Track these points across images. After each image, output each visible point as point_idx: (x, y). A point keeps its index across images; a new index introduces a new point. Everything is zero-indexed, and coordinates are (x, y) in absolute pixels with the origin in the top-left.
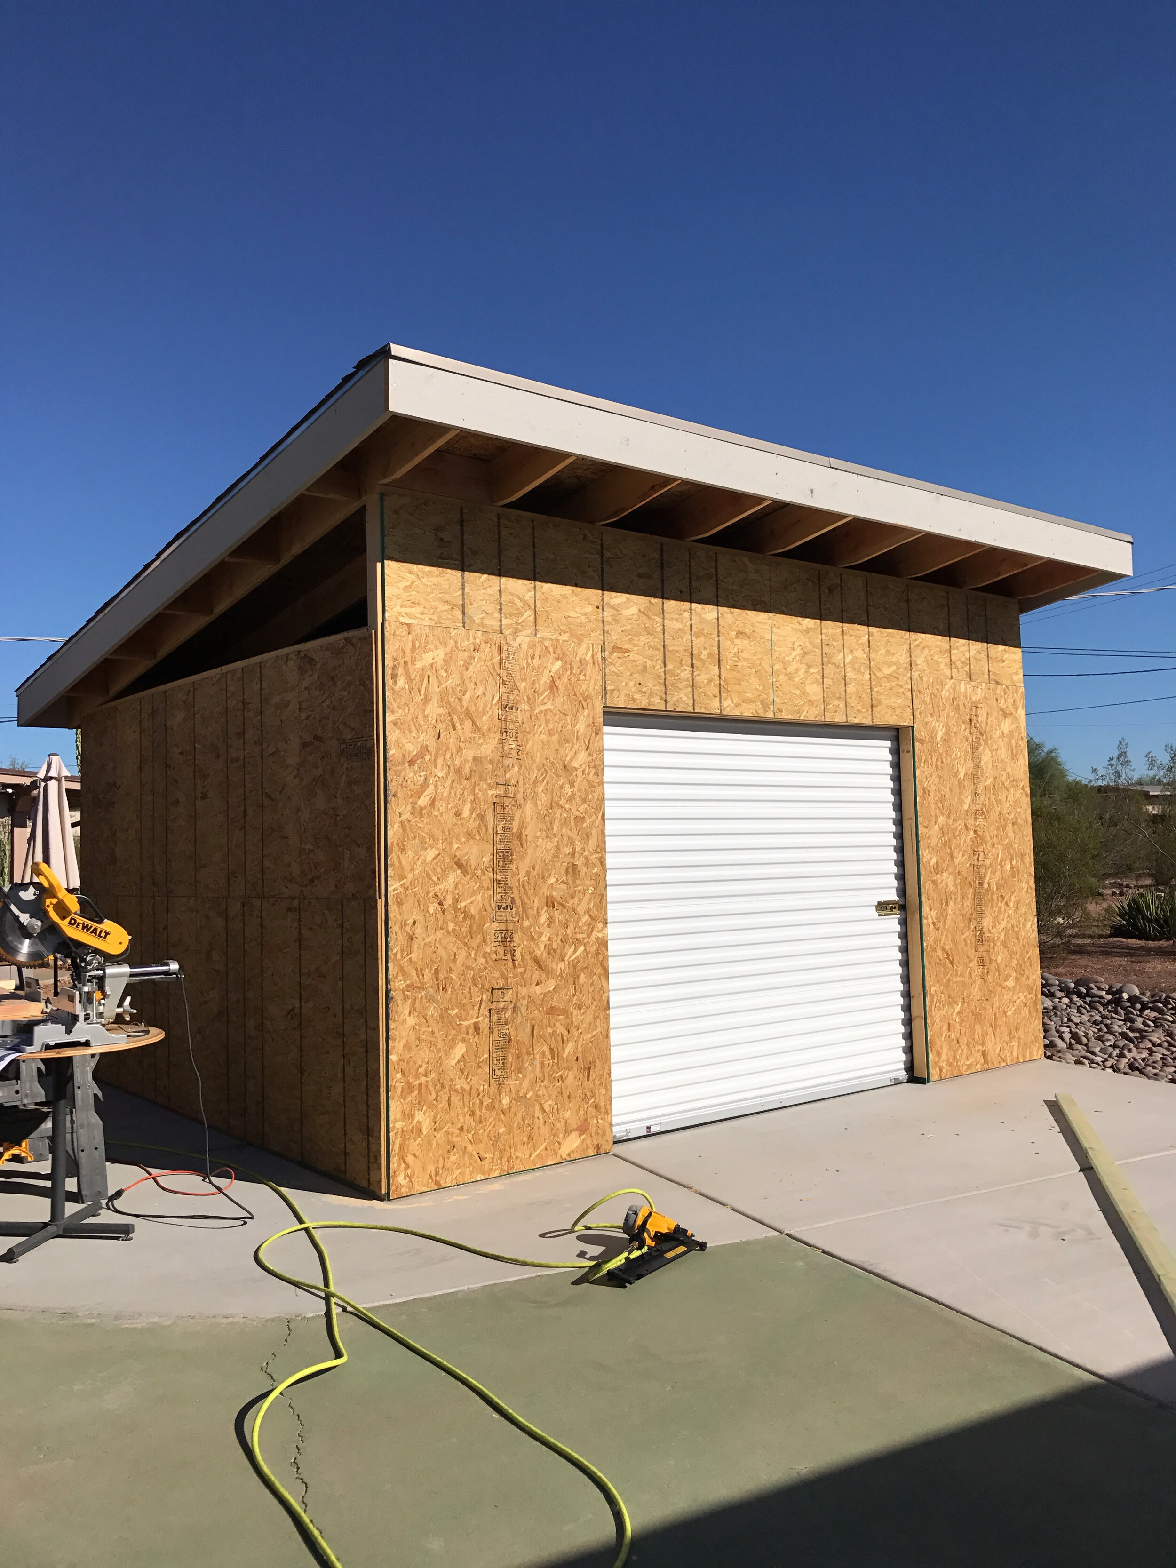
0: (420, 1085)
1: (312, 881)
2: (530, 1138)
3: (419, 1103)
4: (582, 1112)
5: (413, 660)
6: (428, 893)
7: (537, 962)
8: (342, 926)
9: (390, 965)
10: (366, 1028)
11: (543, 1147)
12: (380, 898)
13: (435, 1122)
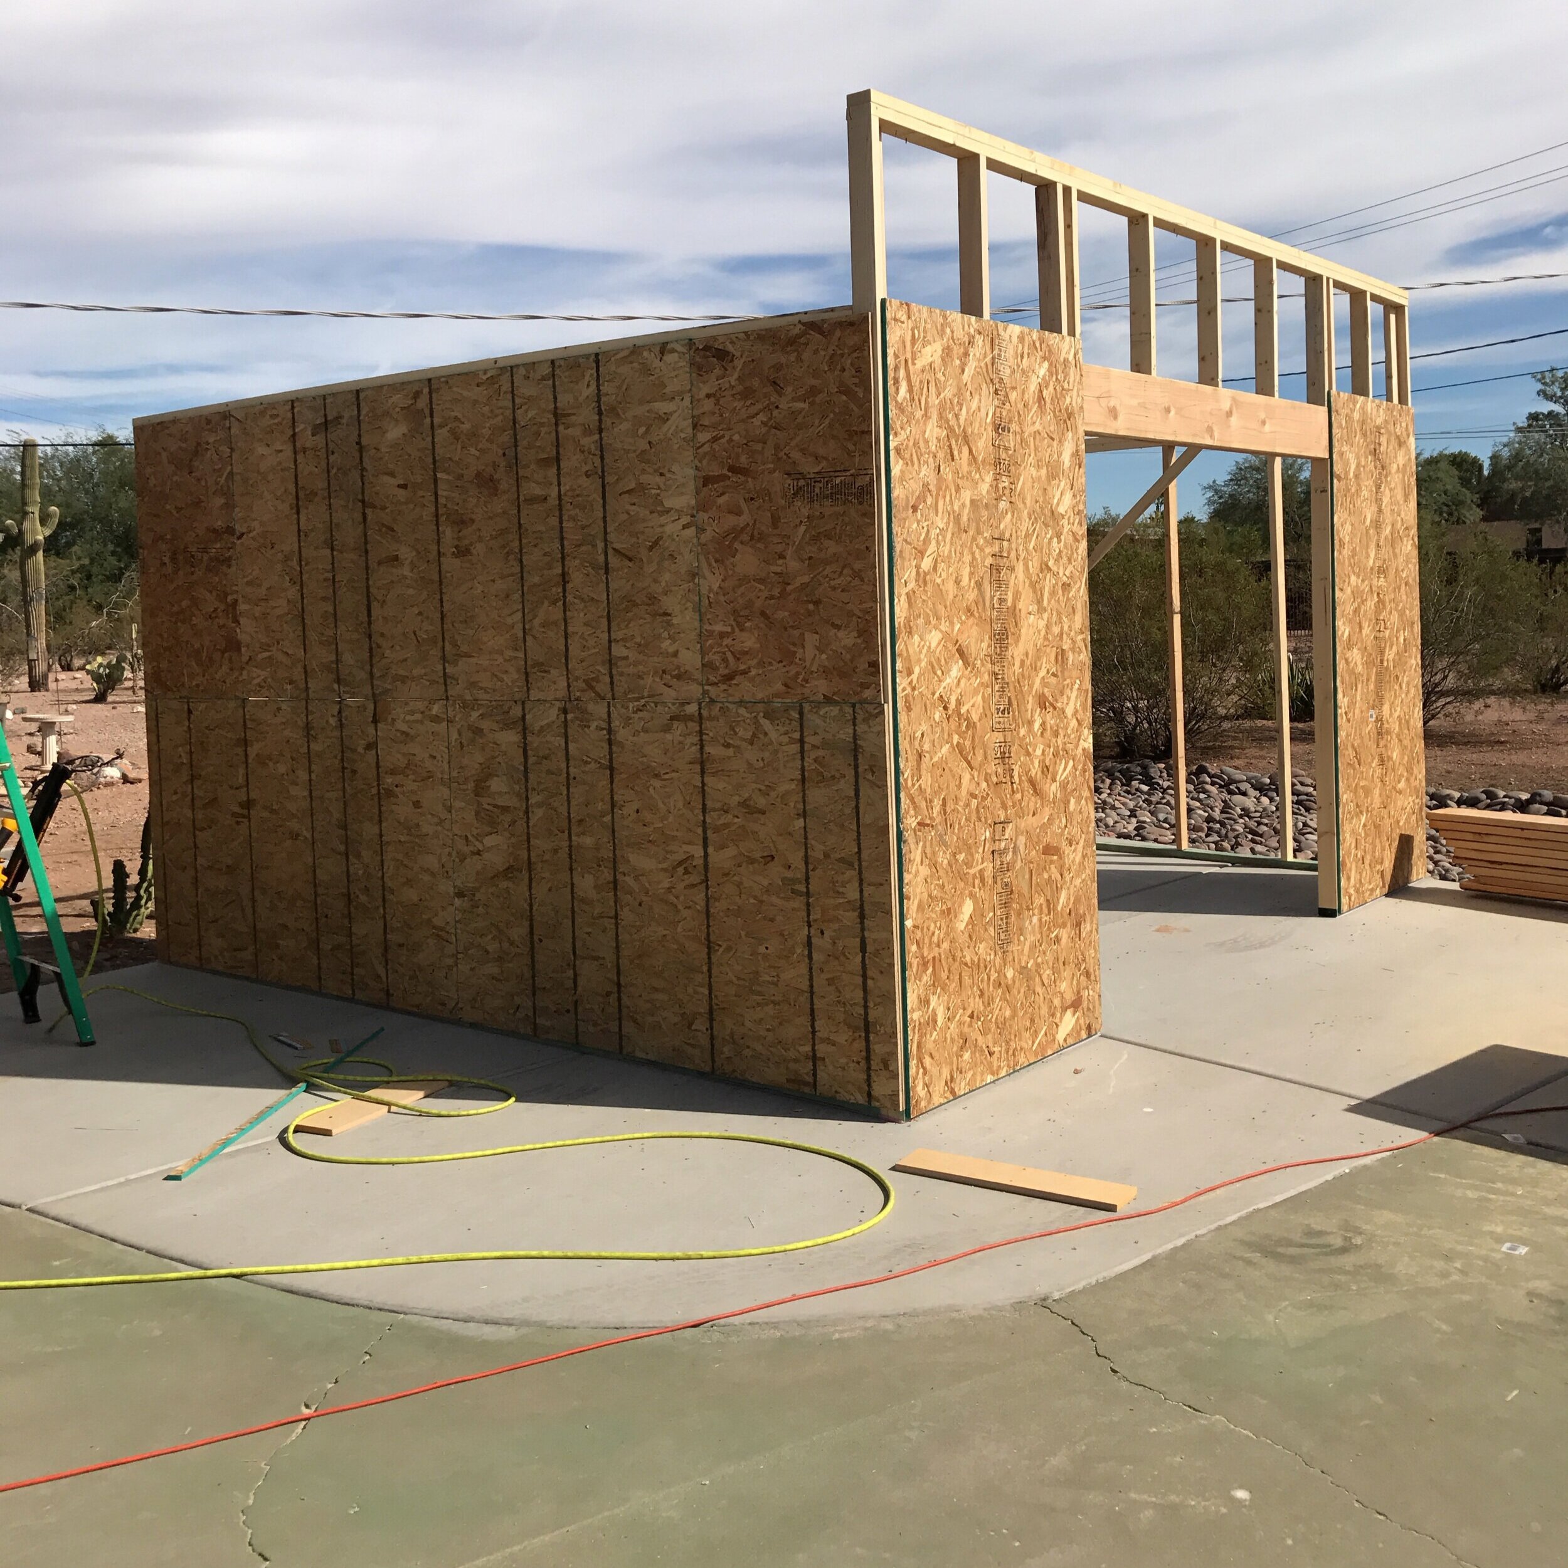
0: (934, 958)
1: (729, 678)
2: (1032, 1021)
3: (934, 985)
4: (1075, 982)
5: (914, 359)
6: (933, 694)
7: (1032, 783)
8: (802, 741)
9: (902, 795)
10: (861, 884)
11: (1043, 1032)
12: (886, 701)
13: (949, 1009)
